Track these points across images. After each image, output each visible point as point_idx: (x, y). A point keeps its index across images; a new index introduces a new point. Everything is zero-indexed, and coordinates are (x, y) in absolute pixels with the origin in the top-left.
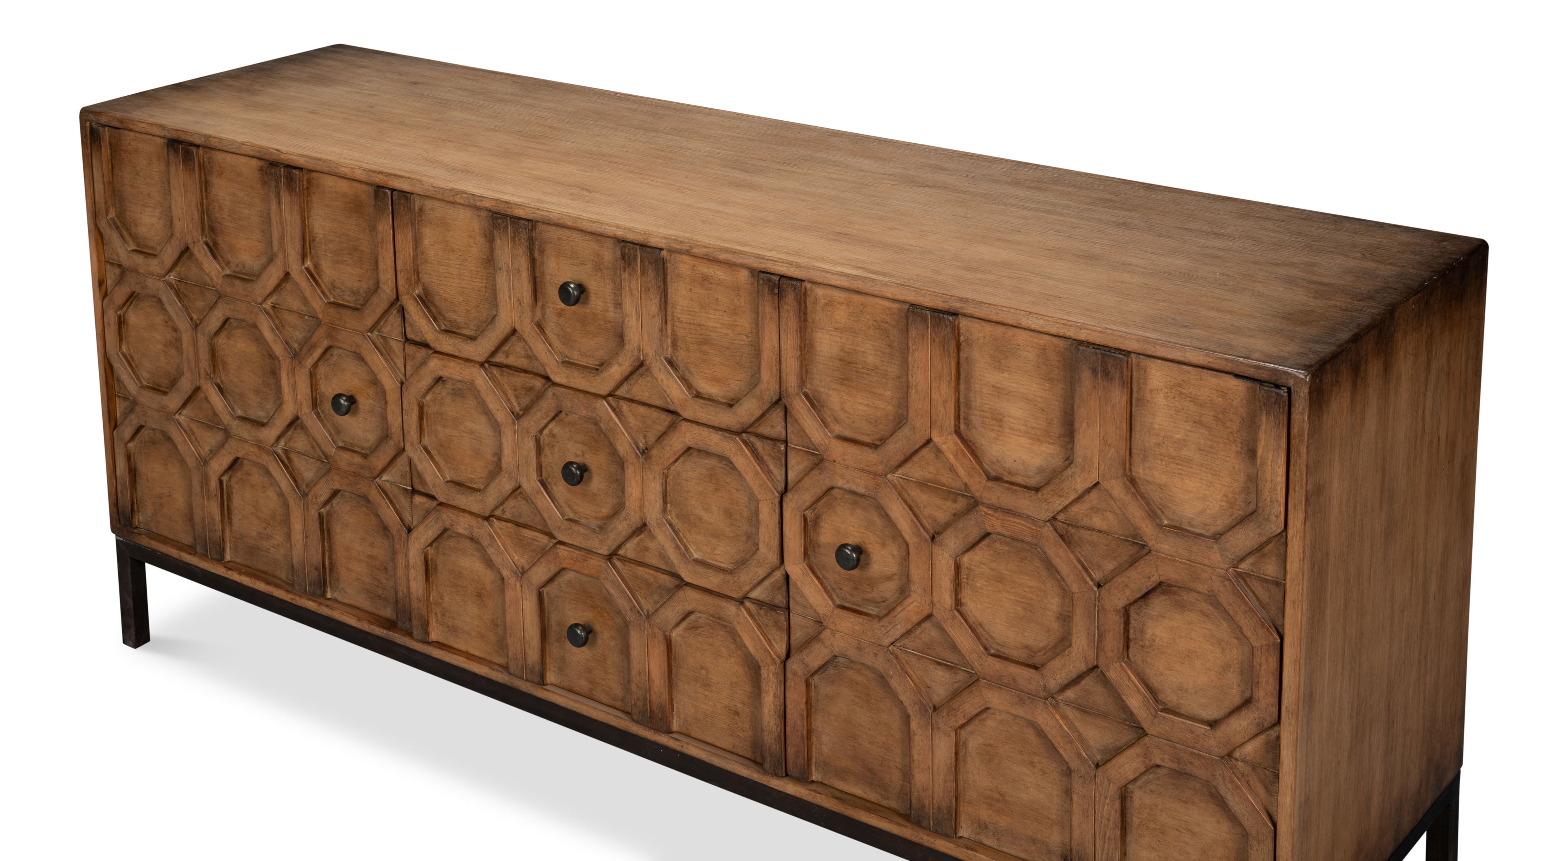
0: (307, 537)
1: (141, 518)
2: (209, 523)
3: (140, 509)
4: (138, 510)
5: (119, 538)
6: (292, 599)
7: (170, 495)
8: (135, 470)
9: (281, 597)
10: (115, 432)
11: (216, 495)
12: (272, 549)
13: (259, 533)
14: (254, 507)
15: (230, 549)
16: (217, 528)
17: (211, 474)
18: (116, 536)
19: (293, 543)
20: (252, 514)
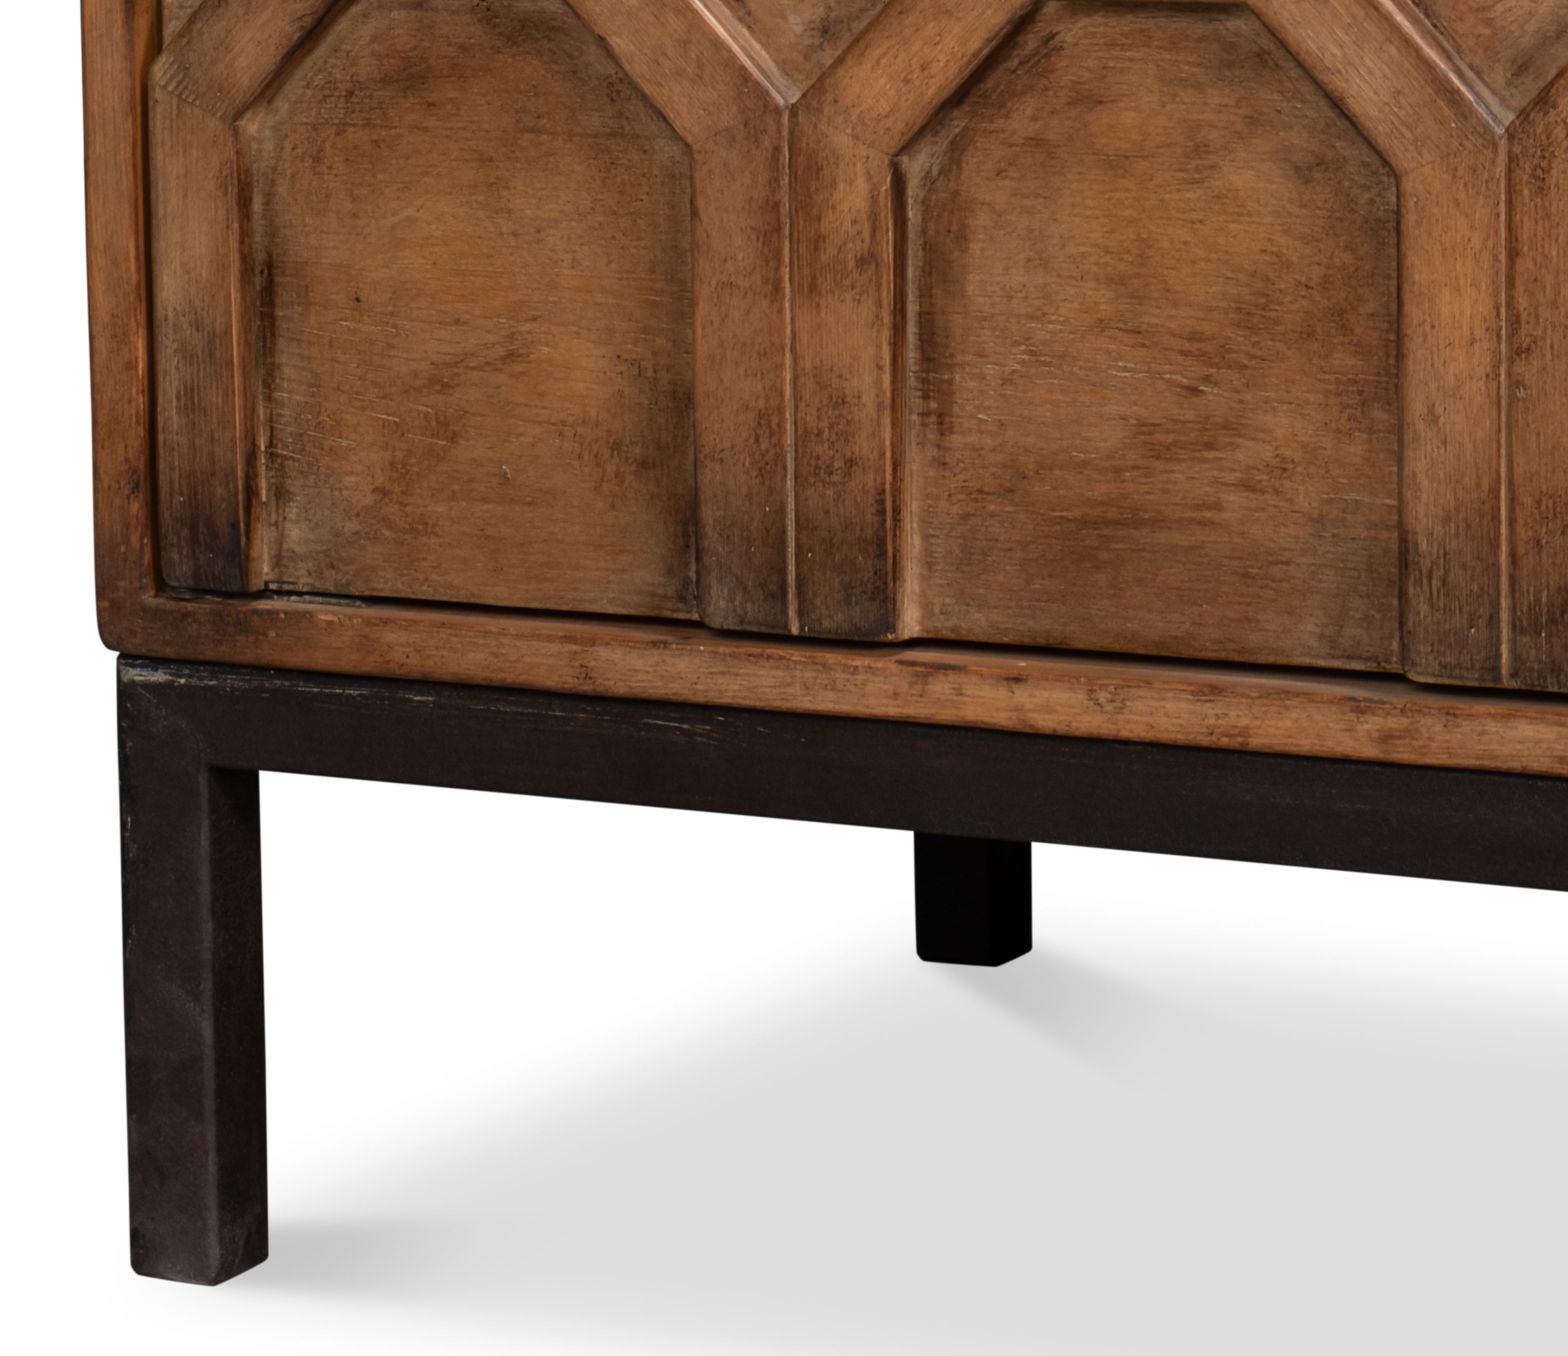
0: (1519, 352)
1: (295, 533)
2: (803, 437)
3: (294, 485)
4: (280, 493)
5: (138, 675)
6: (1387, 737)
7: (511, 356)
8: (270, 265)
9: (1306, 744)
10: (160, 69)
11: (868, 259)
12: (1233, 498)
13: (1143, 428)
14: (1117, 281)
15: (928, 564)
16: (863, 446)
17: (842, 140)
18: (125, 660)
19: (1416, 406)
20: (1102, 325)
